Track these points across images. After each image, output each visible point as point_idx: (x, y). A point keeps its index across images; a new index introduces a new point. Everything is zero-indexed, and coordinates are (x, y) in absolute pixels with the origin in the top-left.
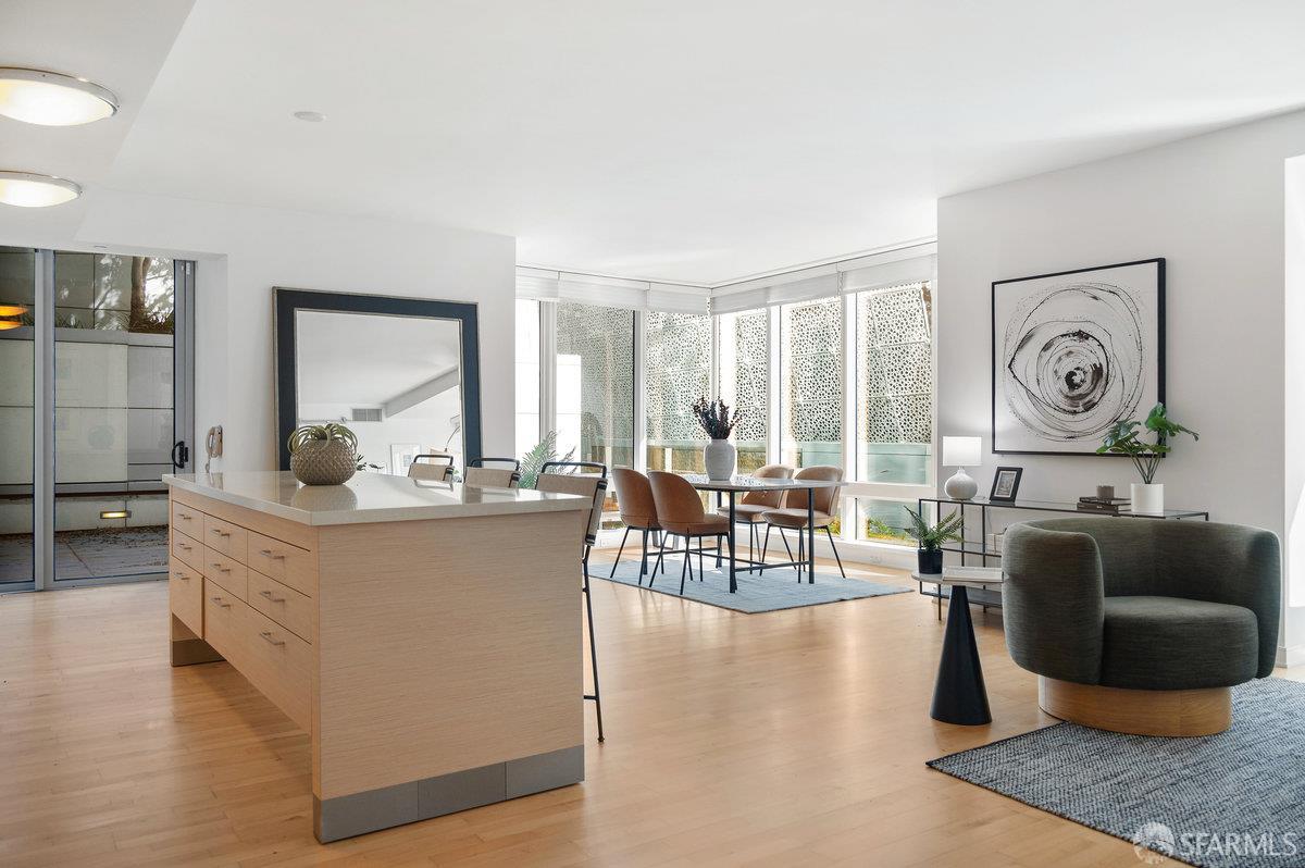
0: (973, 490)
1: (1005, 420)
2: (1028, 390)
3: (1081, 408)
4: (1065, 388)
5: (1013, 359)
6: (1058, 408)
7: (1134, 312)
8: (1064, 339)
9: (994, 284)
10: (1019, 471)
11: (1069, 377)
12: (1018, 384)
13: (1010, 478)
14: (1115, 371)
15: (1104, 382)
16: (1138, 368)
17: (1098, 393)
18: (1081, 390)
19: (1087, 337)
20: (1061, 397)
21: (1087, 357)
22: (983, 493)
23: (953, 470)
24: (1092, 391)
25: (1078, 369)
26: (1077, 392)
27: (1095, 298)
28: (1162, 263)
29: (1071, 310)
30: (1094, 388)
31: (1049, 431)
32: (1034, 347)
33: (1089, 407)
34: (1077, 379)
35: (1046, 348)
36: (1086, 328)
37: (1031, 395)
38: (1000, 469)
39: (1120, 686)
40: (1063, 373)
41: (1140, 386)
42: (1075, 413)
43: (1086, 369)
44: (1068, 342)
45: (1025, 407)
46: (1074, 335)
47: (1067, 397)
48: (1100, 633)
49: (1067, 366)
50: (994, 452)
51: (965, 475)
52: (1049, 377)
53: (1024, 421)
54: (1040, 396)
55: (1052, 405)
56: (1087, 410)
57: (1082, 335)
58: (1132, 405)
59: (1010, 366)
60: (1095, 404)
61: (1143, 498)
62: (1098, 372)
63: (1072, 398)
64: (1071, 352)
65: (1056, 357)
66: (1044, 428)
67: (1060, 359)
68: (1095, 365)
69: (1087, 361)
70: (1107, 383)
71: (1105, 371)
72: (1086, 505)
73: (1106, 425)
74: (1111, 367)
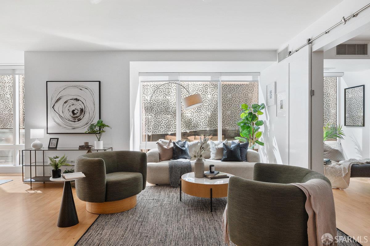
0: (41, 146)
1: (51, 123)
2: (59, 115)
3: (77, 120)
4: (72, 115)
5: (54, 105)
6: (69, 120)
7: (92, 94)
8: (71, 100)
9: (47, 82)
10: (58, 139)
11: (73, 111)
12: (56, 113)
13: (54, 142)
14: (87, 110)
15: (84, 113)
16: (93, 110)
17: (82, 116)
18: (77, 115)
19: (79, 100)
20: (70, 117)
21: (78, 106)
22: (45, 147)
23: (34, 140)
24: (80, 115)
25: (76, 109)
26: (75, 116)
27: (81, 89)
28: (100, 82)
29: (73, 92)
30: (81, 115)
31: (67, 127)
32: (61, 102)
33: (79, 120)
34: (75, 112)
35: (65, 102)
36: (78, 98)
37: (61, 116)
38: (51, 139)
39: (111, 201)
40: (71, 110)
41: (94, 115)
42: (75, 121)
43: (78, 109)
44: (72, 101)
45: (59, 120)
46: (74, 99)
47: (72, 117)
48: (105, 187)
49: (73, 108)
50: (47, 133)
51: (38, 141)
52: (66, 111)
53: (58, 124)
54: (63, 117)
55: (68, 119)
56: (79, 121)
57: (77, 100)
58: (92, 120)
59: (53, 107)
60: (81, 119)
61: (98, 145)
62: (82, 110)
63: (74, 117)
64: (73, 104)
65: (69, 105)
66: (65, 126)
67: (70, 106)
68: (81, 108)
69: (78, 107)
70: (85, 114)
71: (84, 110)
72: (81, 148)
73: (84, 125)
74: (86, 109)
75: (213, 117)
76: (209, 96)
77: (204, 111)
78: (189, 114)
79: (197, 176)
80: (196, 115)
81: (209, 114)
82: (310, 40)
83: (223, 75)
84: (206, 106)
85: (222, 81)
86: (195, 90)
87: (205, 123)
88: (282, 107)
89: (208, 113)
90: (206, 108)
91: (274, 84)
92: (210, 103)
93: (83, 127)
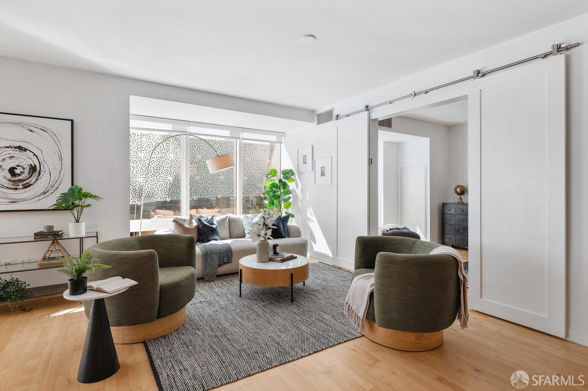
3: (21, 187)
4: (9, 176)
6: (4, 187)
7: (57, 142)
8: (7, 149)
11: (12, 170)
14: (45, 169)
15: (37, 174)
16: (59, 169)
17: (33, 179)
18: (21, 177)
19: (25, 150)
20: (5, 181)
21: (24, 160)
24: (29, 178)
25: (18, 166)
26: (17, 178)
27: (31, 131)
28: (72, 121)
29: (12, 134)
30: (31, 177)
34: (17, 171)
36: (24, 145)
40: (7, 167)
41: (61, 177)
42: (16, 189)
43: (25, 166)
44: (10, 151)
46: (15, 148)
47: (10, 180)
48: (158, 295)
49: (11, 163)
56: (25, 187)
57: (21, 149)
58: (56, 186)
60: (31, 185)
61: (78, 230)
62: (33, 169)
63: (14, 181)
64: (12, 157)
67: (4, 160)
68: (31, 165)
69: (25, 162)
70: (39, 174)
71: (38, 168)
72: (40, 236)
73: (39, 196)
74: (42, 166)
75: (176, 183)
76: (172, 155)
77: (163, 175)
78: (142, 179)
79: (261, 261)
80: (152, 181)
81: (171, 179)
82: (367, 107)
83: (245, 132)
84: (167, 168)
85: (243, 139)
86: (152, 146)
87: (165, 191)
88: (323, 174)
89: (169, 178)
90: (166, 171)
91: (310, 148)
92: (172, 165)
93: (36, 199)
